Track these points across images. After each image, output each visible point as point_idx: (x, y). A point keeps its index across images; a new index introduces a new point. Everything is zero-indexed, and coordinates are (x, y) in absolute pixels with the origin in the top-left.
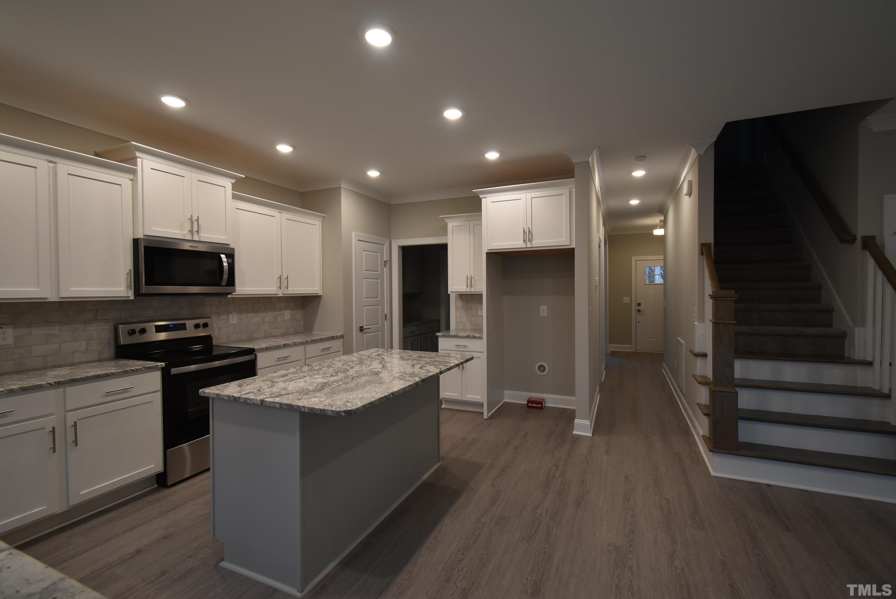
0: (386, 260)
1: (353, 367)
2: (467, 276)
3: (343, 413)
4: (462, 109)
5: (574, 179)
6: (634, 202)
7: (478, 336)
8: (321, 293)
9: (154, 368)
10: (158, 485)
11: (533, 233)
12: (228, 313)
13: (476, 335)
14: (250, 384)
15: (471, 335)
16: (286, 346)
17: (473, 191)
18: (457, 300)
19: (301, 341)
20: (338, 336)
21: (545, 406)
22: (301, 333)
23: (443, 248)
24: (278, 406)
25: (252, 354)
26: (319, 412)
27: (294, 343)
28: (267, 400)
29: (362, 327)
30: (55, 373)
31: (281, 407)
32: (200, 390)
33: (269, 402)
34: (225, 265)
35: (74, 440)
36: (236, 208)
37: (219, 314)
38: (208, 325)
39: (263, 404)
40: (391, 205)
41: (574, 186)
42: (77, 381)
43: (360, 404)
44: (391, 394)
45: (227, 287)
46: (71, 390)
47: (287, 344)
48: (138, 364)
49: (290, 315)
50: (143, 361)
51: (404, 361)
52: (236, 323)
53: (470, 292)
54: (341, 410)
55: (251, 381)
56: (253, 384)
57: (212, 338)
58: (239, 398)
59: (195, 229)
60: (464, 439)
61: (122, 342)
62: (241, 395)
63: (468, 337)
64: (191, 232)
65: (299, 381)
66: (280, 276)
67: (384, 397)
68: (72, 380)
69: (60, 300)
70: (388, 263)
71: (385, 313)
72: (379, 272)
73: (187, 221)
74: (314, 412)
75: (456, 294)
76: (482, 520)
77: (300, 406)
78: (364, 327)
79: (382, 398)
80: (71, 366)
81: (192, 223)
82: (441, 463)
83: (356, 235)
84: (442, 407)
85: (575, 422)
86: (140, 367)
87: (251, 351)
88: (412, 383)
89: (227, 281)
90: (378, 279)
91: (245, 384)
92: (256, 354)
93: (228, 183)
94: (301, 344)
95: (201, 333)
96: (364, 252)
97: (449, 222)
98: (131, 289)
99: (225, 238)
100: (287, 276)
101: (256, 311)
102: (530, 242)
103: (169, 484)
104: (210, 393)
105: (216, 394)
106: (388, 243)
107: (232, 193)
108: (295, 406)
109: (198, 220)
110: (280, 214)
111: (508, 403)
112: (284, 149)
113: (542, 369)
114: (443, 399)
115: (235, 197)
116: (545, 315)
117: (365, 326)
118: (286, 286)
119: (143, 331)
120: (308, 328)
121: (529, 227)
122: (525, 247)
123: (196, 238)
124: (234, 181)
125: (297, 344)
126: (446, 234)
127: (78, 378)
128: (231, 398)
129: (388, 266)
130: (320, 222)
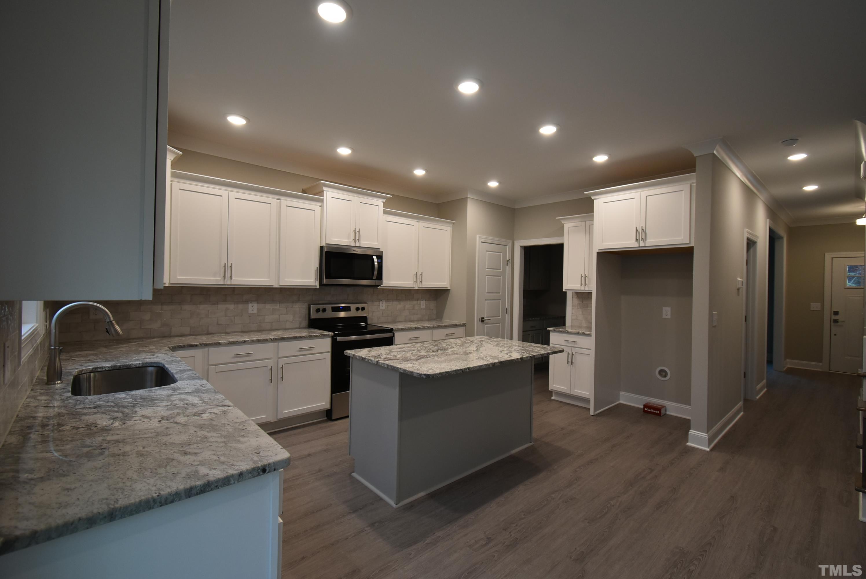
0: (508, 259)
1: (454, 347)
2: (581, 275)
3: (424, 376)
4: (556, 124)
5: (695, 173)
6: (810, 188)
7: (588, 334)
8: (449, 288)
9: (327, 336)
10: (327, 418)
11: (647, 232)
12: (379, 300)
13: (586, 332)
14: (375, 351)
15: (580, 332)
16: (417, 329)
17: (585, 193)
18: (573, 298)
19: (429, 326)
20: (460, 324)
21: (665, 414)
22: (434, 320)
23: (559, 249)
24: (386, 366)
25: (391, 332)
26: (409, 373)
27: (424, 327)
28: (380, 361)
29: (483, 318)
30: (275, 333)
31: (387, 367)
32: (345, 351)
33: (381, 363)
34: (376, 264)
35: (281, 376)
36: (386, 221)
37: (373, 301)
38: (365, 308)
39: (378, 364)
40: (514, 209)
41: (694, 181)
42: (285, 339)
43: (438, 371)
44: (467, 369)
45: (376, 281)
46: (282, 344)
47: (418, 327)
48: (318, 332)
49: (425, 304)
50: (322, 331)
51: (496, 347)
52: (384, 308)
53: (584, 290)
54: (422, 373)
55: (378, 349)
56: (378, 351)
57: (367, 318)
58: (365, 358)
59: (357, 238)
60: (562, 429)
61: (312, 317)
62: (367, 357)
63: (578, 333)
64: (355, 240)
65: (408, 353)
66: (416, 272)
67: (460, 369)
68: (282, 338)
69: (279, 287)
70: (510, 262)
71: (506, 307)
72: (501, 270)
73: (352, 233)
74: (406, 372)
75: (572, 292)
76: (553, 495)
77: (398, 367)
78: (485, 319)
79: (458, 370)
80: (284, 330)
81: (355, 234)
82: (532, 443)
83: (480, 238)
84: (552, 398)
85: (690, 432)
86: (319, 334)
87: (391, 330)
88: (489, 363)
89: (377, 276)
90: (500, 276)
91: (373, 351)
92: (394, 333)
93: (380, 203)
94: (429, 328)
95: (360, 314)
96: (487, 252)
97: (565, 223)
98: (317, 281)
99: (376, 243)
100: (422, 273)
101: (398, 300)
102: (644, 241)
103: (333, 418)
104: (350, 353)
105: (353, 354)
106: (510, 244)
107: (383, 209)
108: (395, 367)
109: (359, 231)
110: (418, 223)
111: (623, 405)
112: (419, 173)
113: (664, 374)
114: (553, 391)
115: (385, 212)
116: (669, 317)
117: (487, 317)
118: (421, 281)
119: (324, 310)
120: (439, 315)
121: (642, 227)
122: (637, 246)
123: (358, 245)
124: (384, 201)
125: (426, 328)
126: (562, 234)
127: (285, 338)
128: (361, 358)
129: (511, 264)
130: (451, 228)
